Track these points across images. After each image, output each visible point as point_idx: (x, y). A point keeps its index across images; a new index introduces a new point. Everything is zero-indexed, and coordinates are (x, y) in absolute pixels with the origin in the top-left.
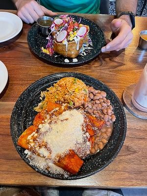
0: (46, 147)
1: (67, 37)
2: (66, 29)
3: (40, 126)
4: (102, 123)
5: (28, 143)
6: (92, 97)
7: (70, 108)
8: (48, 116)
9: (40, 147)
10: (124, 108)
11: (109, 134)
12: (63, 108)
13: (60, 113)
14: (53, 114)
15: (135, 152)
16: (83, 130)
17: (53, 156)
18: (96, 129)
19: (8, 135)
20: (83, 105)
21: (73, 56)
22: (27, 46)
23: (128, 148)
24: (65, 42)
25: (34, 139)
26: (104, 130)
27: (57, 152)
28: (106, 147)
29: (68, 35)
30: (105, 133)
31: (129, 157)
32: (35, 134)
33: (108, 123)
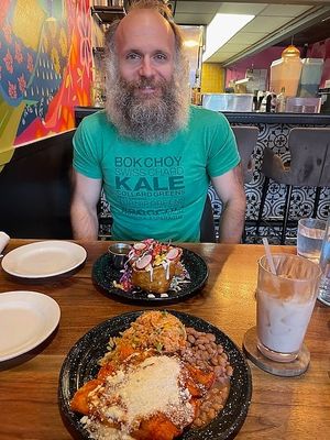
0: (119, 403)
1: (151, 262)
2: (151, 253)
3: (109, 378)
4: (210, 376)
5: (89, 401)
6: (192, 339)
7: (157, 354)
8: (122, 367)
9: (109, 405)
10: (248, 361)
11: (225, 396)
12: (146, 353)
13: (142, 360)
14: (129, 362)
15: (272, 426)
16: (180, 385)
17: (130, 419)
18: (202, 387)
19: (51, 403)
20: (179, 352)
21: (161, 290)
22: (90, 281)
23: (259, 420)
24: (150, 269)
25: (100, 395)
26: (215, 391)
27: (138, 413)
28: (220, 415)
29: (154, 259)
30: (218, 394)
31: (263, 433)
32: (100, 388)
33: (221, 379)
